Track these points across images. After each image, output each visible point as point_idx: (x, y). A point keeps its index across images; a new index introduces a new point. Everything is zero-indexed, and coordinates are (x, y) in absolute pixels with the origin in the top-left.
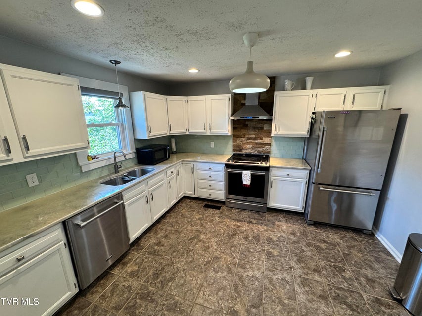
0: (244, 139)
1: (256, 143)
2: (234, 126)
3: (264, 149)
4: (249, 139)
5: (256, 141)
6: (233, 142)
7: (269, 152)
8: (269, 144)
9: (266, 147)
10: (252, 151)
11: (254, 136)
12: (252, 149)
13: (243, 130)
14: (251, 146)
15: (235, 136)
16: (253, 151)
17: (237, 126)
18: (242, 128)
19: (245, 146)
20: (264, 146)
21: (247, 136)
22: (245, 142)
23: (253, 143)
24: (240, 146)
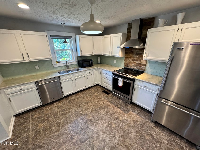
0: (130, 60)
1: (137, 63)
2: (126, 52)
3: (142, 67)
4: (133, 60)
5: (137, 62)
6: (125, 61)
7: (145, 70)
8: (145, 65)
10: (134, 68)
11: (136, 59)
13: (130, 55)
14: (134, 65)
15: (126, 58)
18: (130, 53)
19: (130, 64)
20: (141, 65)
21: (132, 58)
22: (131, 62)
23: (135, 63)
24: (128, 63)
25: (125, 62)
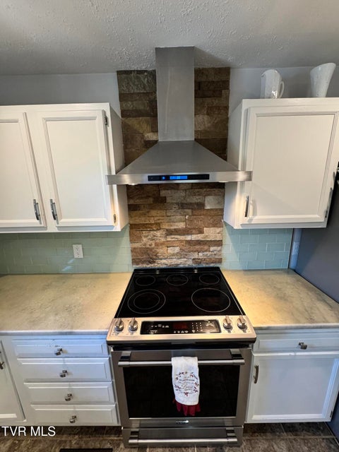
0: (158, 233)
1: (189, 242)
2: (132, 202)
3: (209, 253)
4: (169, 232)
5: (189, 238)
6: (132, 241)
7: (220, 261)
8: (219, 243)
9: (212, 249)
10: (179, 261)
11: (181, 225)
12: (179, 255)
13: (153, 213)
14: (177, 250)
15: (134, 228)
16: (183, 260)
17: (138, 202)
18: (152, 207)
19: (161, 251)
20: (206, 247)
21: (166, 226)
22: (163, 240)
23: (181, 241)
24: (151, 250)
25: (137, 245)
